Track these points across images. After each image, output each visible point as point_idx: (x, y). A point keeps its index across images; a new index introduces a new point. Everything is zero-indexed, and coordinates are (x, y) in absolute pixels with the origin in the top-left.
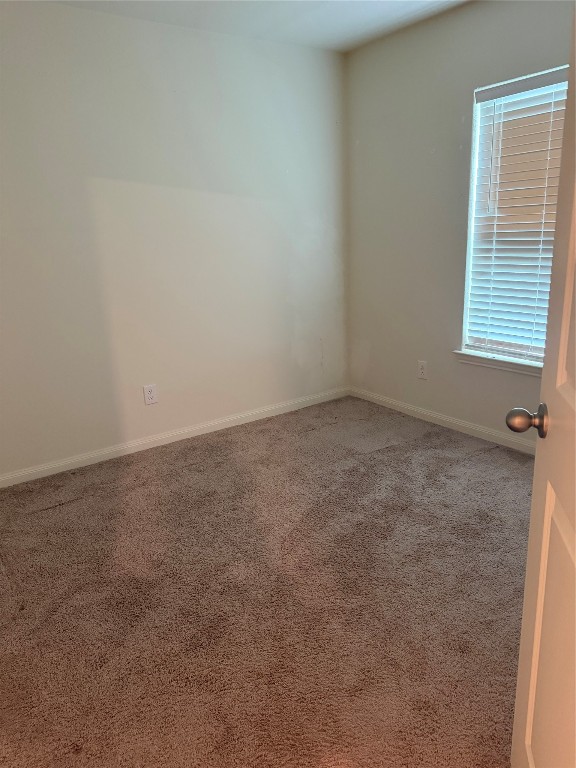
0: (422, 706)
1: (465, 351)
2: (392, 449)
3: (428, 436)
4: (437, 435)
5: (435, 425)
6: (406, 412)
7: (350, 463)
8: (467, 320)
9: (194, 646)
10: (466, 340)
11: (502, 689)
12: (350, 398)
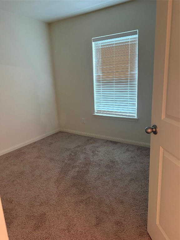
0: (118, 223)
1: (96, 114)
2: (79, 146)
3: (88, 140)
4: (90, 140)
5: (89, 137)
6: (79, 134)
7: (68, 153)
8: (95, 105)
9: (37, 227)
10: (96, 111)
11: (136, 211)
12: (60, 132)
